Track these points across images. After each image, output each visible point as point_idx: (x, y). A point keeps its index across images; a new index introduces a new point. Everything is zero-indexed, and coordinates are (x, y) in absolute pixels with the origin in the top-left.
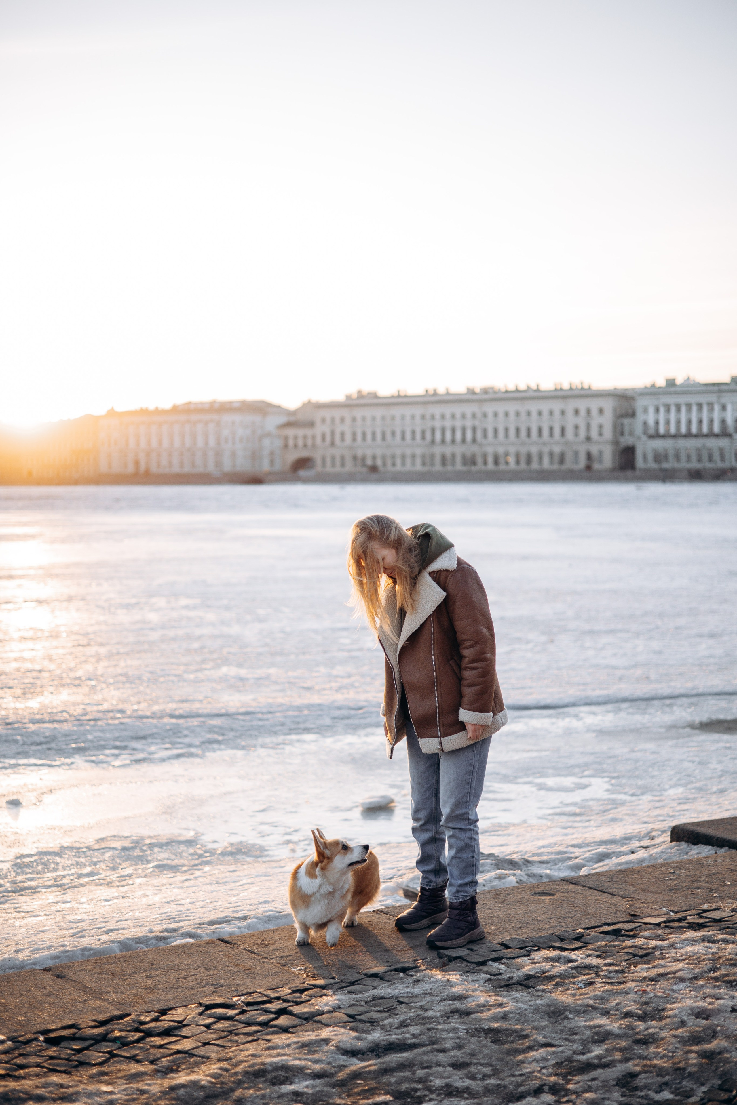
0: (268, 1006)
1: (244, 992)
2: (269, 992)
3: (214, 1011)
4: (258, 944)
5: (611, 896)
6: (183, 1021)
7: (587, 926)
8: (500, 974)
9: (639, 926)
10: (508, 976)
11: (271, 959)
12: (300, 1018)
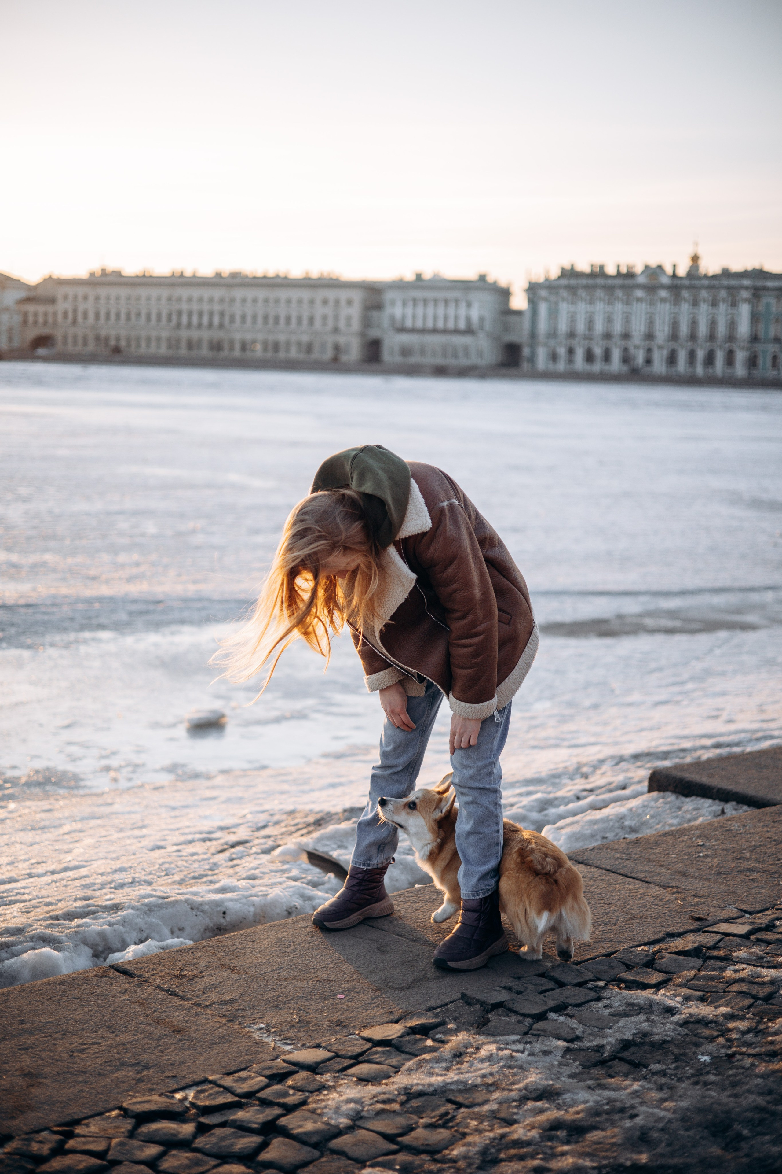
0: (240, 1115)
1: (188, 1081)
2: (228, 1081)
3: (155, 1126)
4: (177, 977)
5: (645, 885)
6: (106, 1151)
7: (646, 940)
8: (578, 1038)
9: (721, 940)
10: (595, 1043)
11: (207, 1006)
12: (304, 1143)
